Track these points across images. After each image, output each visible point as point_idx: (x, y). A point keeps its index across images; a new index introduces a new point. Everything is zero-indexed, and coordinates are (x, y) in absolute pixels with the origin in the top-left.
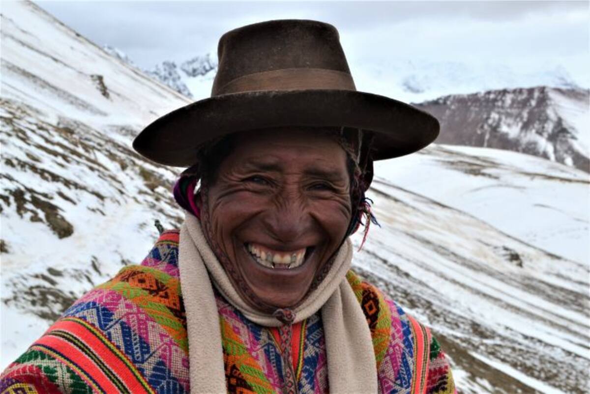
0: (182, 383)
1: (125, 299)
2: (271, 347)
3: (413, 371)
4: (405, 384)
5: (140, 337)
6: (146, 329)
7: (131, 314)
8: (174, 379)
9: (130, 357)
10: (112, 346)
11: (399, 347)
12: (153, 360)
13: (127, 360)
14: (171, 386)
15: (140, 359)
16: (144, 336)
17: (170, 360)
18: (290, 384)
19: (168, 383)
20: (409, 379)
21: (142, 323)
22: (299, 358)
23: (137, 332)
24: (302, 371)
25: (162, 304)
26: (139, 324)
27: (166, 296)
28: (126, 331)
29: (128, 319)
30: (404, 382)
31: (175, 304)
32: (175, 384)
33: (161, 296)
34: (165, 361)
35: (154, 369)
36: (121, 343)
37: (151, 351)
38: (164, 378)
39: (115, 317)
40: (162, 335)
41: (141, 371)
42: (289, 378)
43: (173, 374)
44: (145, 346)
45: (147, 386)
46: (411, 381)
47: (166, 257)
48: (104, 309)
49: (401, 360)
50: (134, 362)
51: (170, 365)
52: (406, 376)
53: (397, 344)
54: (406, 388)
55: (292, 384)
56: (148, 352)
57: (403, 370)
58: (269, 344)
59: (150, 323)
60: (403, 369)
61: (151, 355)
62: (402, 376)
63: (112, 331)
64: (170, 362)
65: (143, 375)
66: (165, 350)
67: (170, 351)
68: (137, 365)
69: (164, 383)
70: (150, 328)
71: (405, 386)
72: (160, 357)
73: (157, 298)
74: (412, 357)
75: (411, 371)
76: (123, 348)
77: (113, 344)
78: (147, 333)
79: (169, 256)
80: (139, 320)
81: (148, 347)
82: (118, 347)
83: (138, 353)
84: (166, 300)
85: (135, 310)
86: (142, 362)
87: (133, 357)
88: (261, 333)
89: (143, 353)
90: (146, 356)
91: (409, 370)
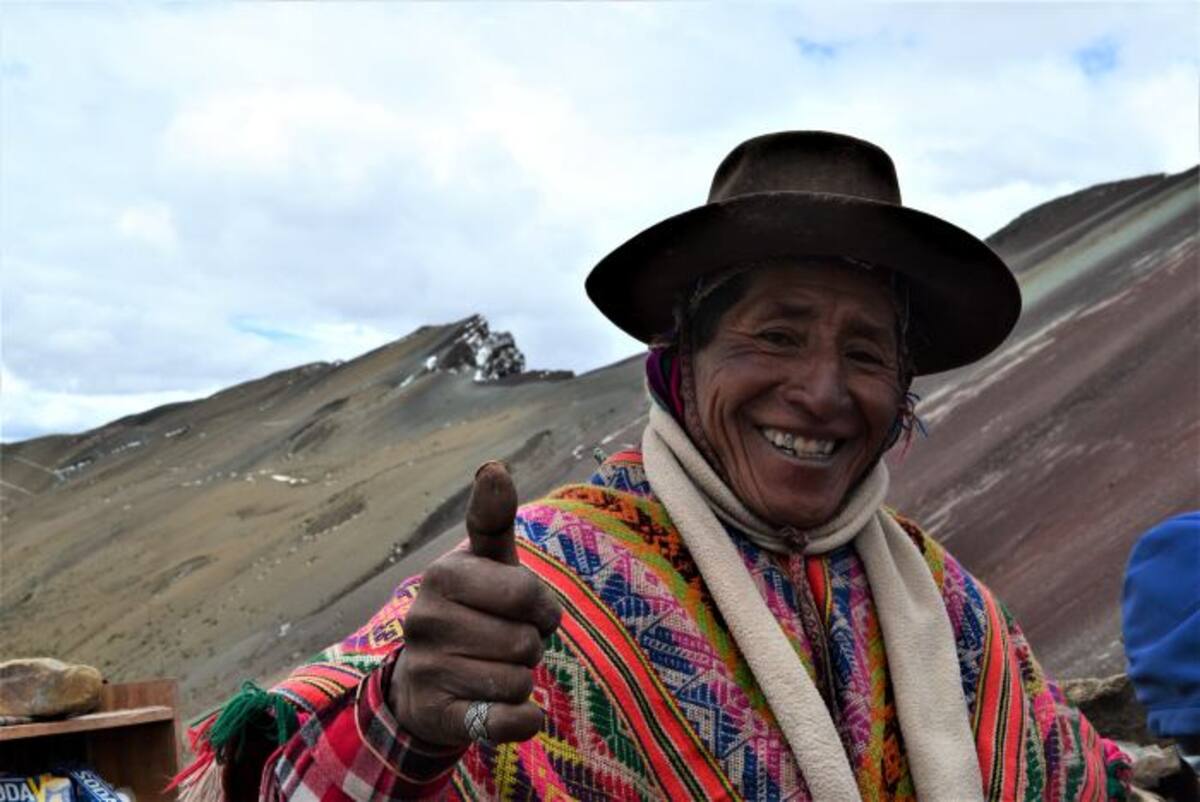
0: (647, 600)
1: (563, 512)
2: (774, 573)
3: (986, 626)
4: (972, 644)
5: (587, 550)
6: (594, 539)
7: (572, 525)
8: (637, 595)
9: (574, 569)
10: (548, 558)
11: (960, 596)
12: (606, 573)
13: (572, 572)
14: (632, 604)
15: (588, 571)
16: (592, 547)
17: (629, 571)
18: (811, 624)
19: (628, 602)
20: (979, 638)
21: (588, 535)
22: (826, 588)
23: (581, 542)
24: (832, 602)
25: (614, 517)
26: (584, 535)
27: (619, 509)
28: (566, 543)
29: (568, 530)
30: (970, 642)
31: (631, 518)
32: (637, 603)
33: (612, 510)
34: (621, 573)
35: (608, 583)
36: (561, 554)
37: (603, 563)
38: (622, 594)
39: (551, 530)
40: (616, 548)
41: (590, 584)
42: (809, 615)
43: (634, 589)
44: (593, 558)
45: (600, 602)
46: (982, 639)
47: (611, 481)
48: (535, 525)
49: (962, 613)
50: (580, 573)
51: (629, 580)
52: (972, 635)
53: (955, 593)
54: (975, 650)
55: (815, 624)
56: (598, 564)
57: (967, 627)
58: (771, 570)
59: (598, 535)
60: (968, 625)
61: (603, 568)
62: (966, 634)
63: (547, 543)
64: (629, 576)
65: (593, 589)
66: (621, 562)
67: (629, 564)
68: (584, 578)
69: (622, 600)
70: (598, 539)
71: (974, 647)
72: (615, 569)
73: (606, 512)
74: (982, 608)
75: (982, 626)
76: (563, 559)
77: (550, 555)
78: (595, 543)
79: (616, 479)
80: (582, 530)
81: (598, 560)
82: (557, 559)
83: (584, 565)
84: (619, 514)
85: (576, 521)
86: (592, 574)
87: (578, 568)
88: (760, 556)
89: (591, 566)
90: (596, 569)
91: (978, 625)
